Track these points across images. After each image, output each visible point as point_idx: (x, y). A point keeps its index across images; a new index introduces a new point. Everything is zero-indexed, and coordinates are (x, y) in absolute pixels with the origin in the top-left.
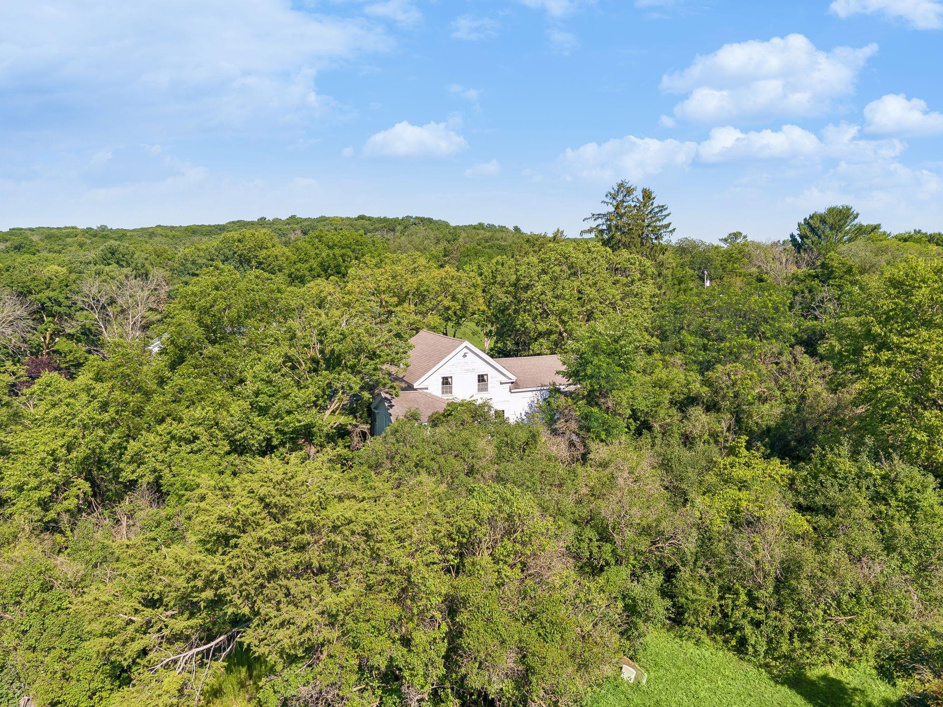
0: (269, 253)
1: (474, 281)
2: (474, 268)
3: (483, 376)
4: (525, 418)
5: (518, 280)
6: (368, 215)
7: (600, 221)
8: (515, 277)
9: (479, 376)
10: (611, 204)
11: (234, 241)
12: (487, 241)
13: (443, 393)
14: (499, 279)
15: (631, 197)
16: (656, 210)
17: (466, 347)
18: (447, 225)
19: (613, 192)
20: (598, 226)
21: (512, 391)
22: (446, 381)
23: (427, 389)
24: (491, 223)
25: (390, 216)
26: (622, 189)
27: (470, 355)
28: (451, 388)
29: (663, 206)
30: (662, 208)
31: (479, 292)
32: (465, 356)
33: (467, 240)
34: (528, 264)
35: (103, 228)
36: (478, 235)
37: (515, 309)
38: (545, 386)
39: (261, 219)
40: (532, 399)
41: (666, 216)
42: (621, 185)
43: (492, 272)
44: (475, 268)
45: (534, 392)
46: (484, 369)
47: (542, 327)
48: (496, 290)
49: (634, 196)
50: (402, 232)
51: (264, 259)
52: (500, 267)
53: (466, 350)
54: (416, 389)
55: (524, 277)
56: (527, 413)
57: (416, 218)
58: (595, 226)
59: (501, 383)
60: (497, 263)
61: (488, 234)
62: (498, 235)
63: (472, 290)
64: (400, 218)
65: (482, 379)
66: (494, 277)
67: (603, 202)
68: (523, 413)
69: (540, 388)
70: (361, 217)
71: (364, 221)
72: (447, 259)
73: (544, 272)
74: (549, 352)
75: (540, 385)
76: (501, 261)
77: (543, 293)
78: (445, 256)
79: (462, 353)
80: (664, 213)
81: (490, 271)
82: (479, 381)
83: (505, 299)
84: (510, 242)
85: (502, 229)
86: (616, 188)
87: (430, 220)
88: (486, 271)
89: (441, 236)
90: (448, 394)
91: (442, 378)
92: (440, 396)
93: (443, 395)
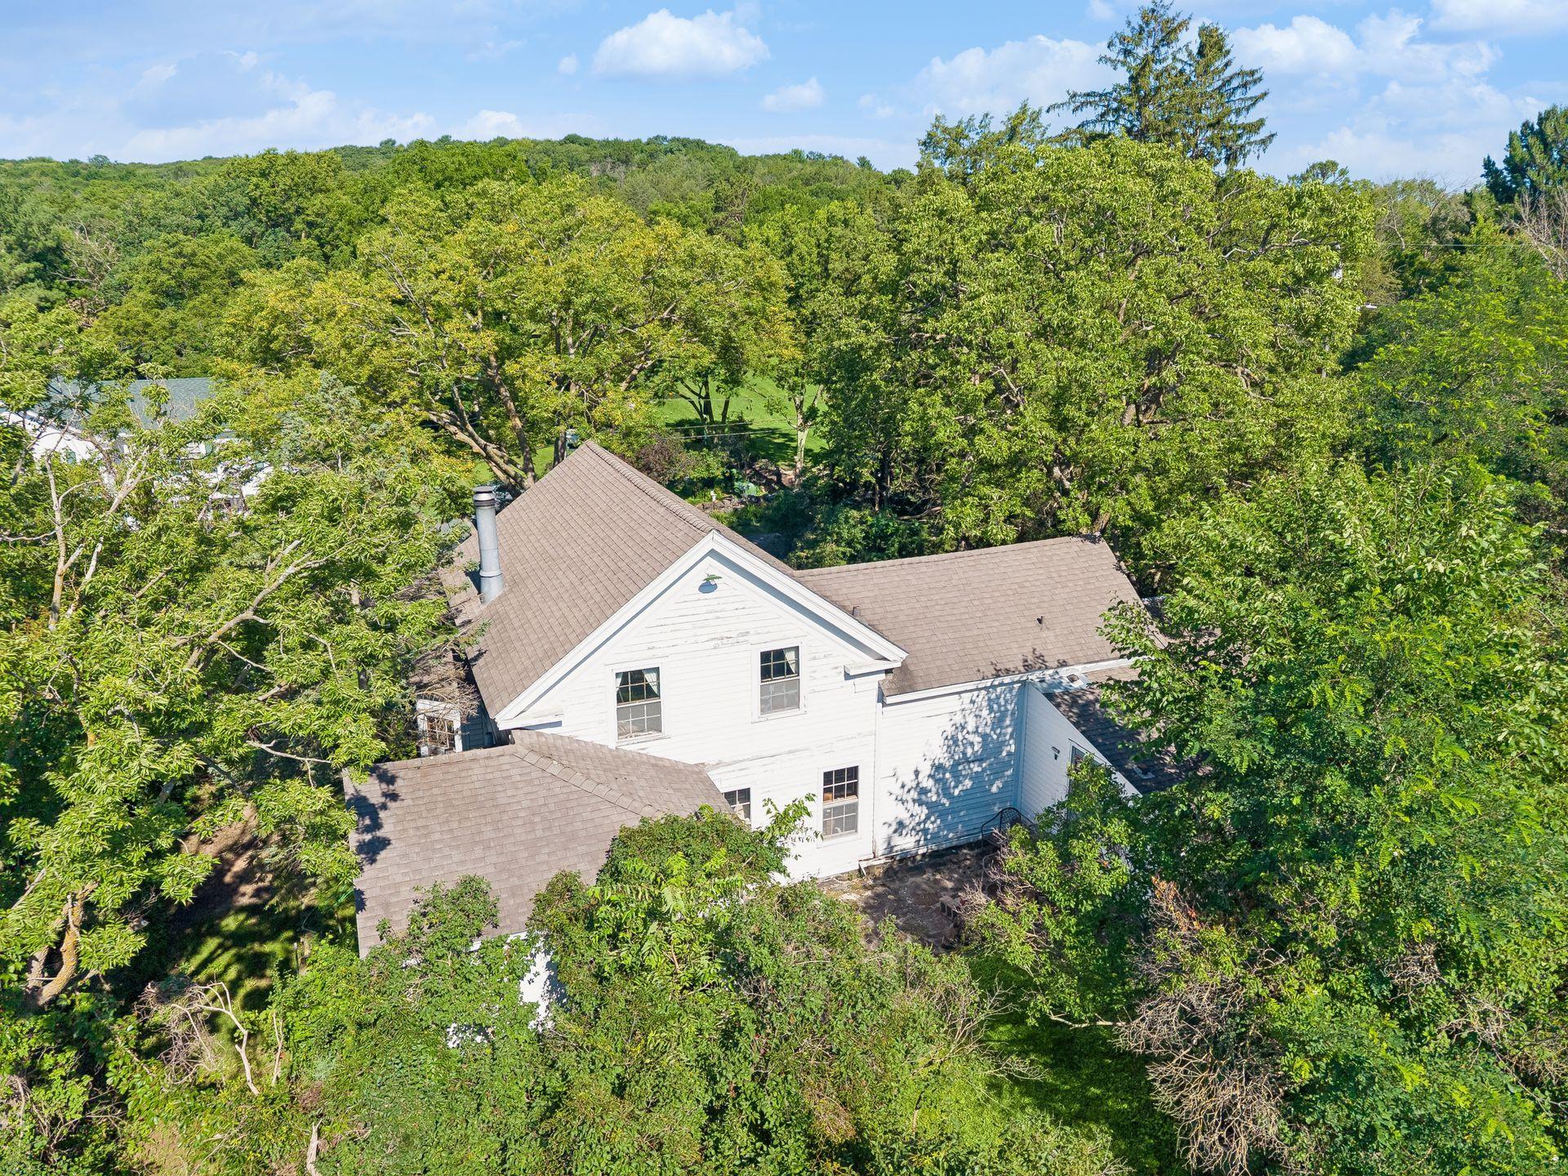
0: (327, 202)
1: (760, 273)
2: (771, 233)
3: (780, 654)
4: (929, 784)
5: (905, 270)
6: (583, 135)
7: (1090, 113)
8: (892, 259)
9: (765, 656)
10: (1124, 64)
11: (251, 173)
12: (807, 183)
13: (622, 733)
14: (837, 265)
15: (1175, 46)
16: (1235, 83)
17: (713, 553)
18: (731, 153)
19: (1128, 33)
20: (1082, 125)
21: (889, 700)
22: (635, 687)
23: (559, 724)
24: (816, 150)
25: (626, 137)
26: (1153, 24)
27: (729, 581)
28: (657, 708)
29: (1252, 73)
30: (1251, 77)
31: (778, 305)
32: (708, 586)
33: (768, 178)
34: (941, 213)
35: (100, 162)
36: (790, 171)
37: (894, 370)
38: (1008, 672)
39: (386, 142)
40: (958, 719)
41: (1256, 100)
42: (1150, 15)
43: (818, 246)
44: (773, 234)
45: (967, 697)
46: (784, 630)
47: (995, 445)
48: (827, 300)
49: (1181, 44)
50: (642, 165)
51: (318, 215)
52: (838, 231)
53: (713, 567)
55: (928, 260)
56: (939, 768)
57: (674, 139)
58: (1074, 127)
59: (849, 676)
60: (831, 220)
61: (810, 170)
62: (830, 171)
63: (755, 302)
64: (644, 140)
65: (775, 665)
66: (824, 260)
67: (1103, 59)
68: (926, 769)
69: (988, 683)
70: (572, 139)
71: (576, 146)
72: (720, 216)
73: (994, 242)
74: (1011, 532)
75: (991, 671)
76: (840, 216)
77: (1000, 319)
78: (717, 209)
79: (698, 577)
80: (1254, 91)
81: (813, 241)
82: (765, 673)
83: (862, 338)
84: (854, 184)
85: (837, 160)
86: (1137, 21)
87: (700, 145)
88: (804, 244)
89: (717, 172)
90: (643, 737)
91: (617, 675)
92: (612, 746)
93: (624, 740)
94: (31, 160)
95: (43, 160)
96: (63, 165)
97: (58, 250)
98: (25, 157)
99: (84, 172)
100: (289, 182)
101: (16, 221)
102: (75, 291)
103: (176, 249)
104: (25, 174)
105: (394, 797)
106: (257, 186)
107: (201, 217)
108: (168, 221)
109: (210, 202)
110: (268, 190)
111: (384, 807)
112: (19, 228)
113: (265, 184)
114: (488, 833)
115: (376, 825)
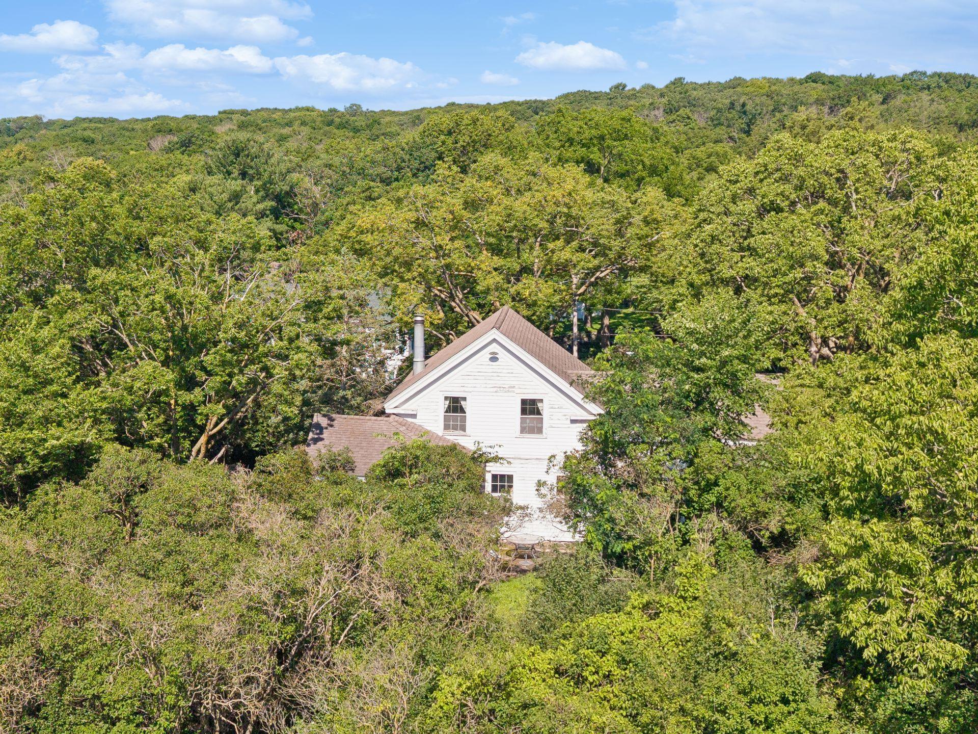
3: (533, 402)
9: (524, 402)
13: (447, 427)
17: (494, 340)
22: (455, 406)
23: (414, 416)
27: (505, 357)
28: (464, 419)
32: (492, 359)
46: (535, 389)
53: (496, 348)
54: (389, 416)
59: (573, 421)
65: (530, 407)
79: (487, 353)
82: (524, 411)
90: (457, 432)
91: (446, 398)
92: (440, 434)
93: (447, 432)
94: (298, 109)
95: (308, 109)
96: (323, 114)
97: (290, 193)
98: (293, 107)
99: (337, 120)
100: (467, 139)
101: (265, 171)
102: (297, 225)
103: (367, 194)
104: (289, 124)
105: (332, 426)
106: (443, 143)
107: (399, 169)
108: (371, 171)
109: (407, 157)
110: (451, 146)
111: (326, 428)
112: (266, 175)
113: (450, 141)
114: (364, 444)
115: (321, 433)
